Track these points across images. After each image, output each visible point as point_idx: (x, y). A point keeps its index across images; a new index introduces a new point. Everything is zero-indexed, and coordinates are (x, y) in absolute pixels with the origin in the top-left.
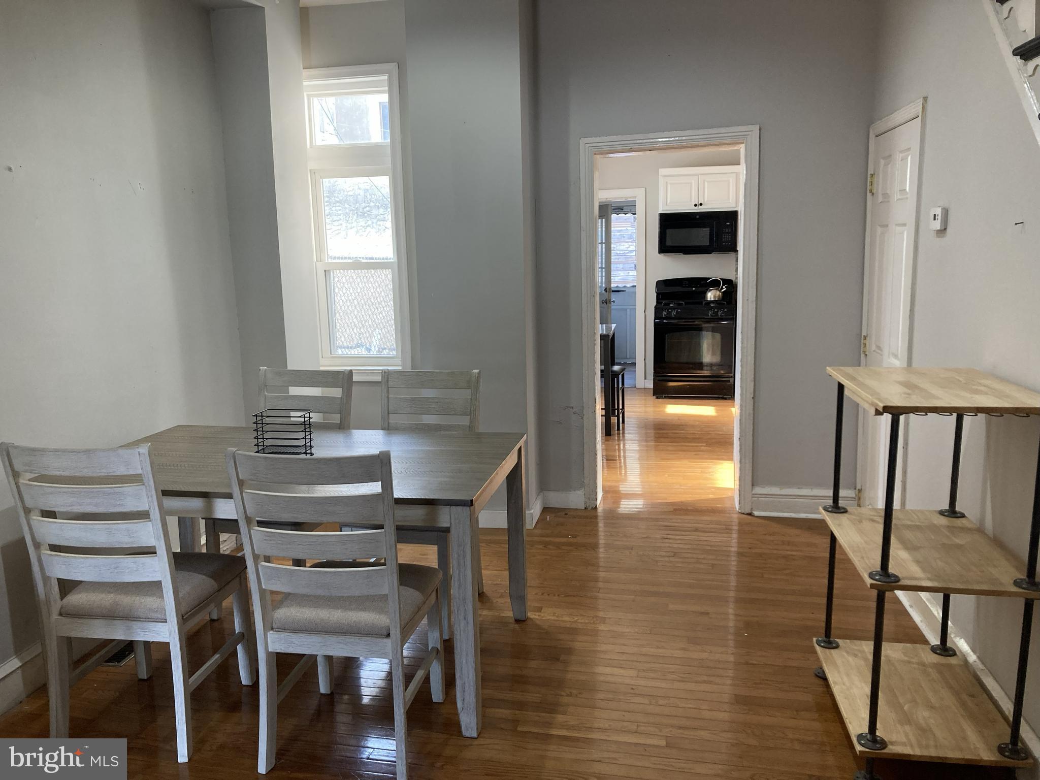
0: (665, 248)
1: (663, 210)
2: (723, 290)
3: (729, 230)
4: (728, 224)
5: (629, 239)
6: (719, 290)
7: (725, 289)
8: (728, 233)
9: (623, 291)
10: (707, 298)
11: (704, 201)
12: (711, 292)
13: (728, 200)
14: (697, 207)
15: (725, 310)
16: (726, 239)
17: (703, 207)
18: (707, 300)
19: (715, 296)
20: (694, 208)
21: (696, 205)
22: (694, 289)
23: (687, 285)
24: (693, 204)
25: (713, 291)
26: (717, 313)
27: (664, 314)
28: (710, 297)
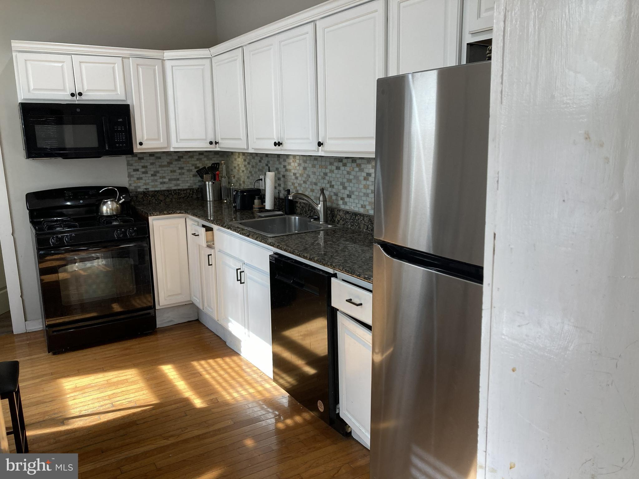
0: (34, 151)
1: (23, 99)
2: (120, 202)
3: (121, 128)
4: (120, 120)
6: (115, 202)
7: (123, 200)
8: (121, 131)
10: (102, 213)
11: (83, 89)
12: (106, 204)
13: (115, 90)
14: (75, 97)
15: (135, 228)
16: (120, 139)
17: (83, 97)
18: (104, 215)
19: (112, 209)
20: (70, 98)
21: (73, 95)
22: (81, 201)
23: (71, 197)
24: (69, 93)
25: (109, 202)
26: (125, 233)
27: (52, 241)
28: (107, 211)
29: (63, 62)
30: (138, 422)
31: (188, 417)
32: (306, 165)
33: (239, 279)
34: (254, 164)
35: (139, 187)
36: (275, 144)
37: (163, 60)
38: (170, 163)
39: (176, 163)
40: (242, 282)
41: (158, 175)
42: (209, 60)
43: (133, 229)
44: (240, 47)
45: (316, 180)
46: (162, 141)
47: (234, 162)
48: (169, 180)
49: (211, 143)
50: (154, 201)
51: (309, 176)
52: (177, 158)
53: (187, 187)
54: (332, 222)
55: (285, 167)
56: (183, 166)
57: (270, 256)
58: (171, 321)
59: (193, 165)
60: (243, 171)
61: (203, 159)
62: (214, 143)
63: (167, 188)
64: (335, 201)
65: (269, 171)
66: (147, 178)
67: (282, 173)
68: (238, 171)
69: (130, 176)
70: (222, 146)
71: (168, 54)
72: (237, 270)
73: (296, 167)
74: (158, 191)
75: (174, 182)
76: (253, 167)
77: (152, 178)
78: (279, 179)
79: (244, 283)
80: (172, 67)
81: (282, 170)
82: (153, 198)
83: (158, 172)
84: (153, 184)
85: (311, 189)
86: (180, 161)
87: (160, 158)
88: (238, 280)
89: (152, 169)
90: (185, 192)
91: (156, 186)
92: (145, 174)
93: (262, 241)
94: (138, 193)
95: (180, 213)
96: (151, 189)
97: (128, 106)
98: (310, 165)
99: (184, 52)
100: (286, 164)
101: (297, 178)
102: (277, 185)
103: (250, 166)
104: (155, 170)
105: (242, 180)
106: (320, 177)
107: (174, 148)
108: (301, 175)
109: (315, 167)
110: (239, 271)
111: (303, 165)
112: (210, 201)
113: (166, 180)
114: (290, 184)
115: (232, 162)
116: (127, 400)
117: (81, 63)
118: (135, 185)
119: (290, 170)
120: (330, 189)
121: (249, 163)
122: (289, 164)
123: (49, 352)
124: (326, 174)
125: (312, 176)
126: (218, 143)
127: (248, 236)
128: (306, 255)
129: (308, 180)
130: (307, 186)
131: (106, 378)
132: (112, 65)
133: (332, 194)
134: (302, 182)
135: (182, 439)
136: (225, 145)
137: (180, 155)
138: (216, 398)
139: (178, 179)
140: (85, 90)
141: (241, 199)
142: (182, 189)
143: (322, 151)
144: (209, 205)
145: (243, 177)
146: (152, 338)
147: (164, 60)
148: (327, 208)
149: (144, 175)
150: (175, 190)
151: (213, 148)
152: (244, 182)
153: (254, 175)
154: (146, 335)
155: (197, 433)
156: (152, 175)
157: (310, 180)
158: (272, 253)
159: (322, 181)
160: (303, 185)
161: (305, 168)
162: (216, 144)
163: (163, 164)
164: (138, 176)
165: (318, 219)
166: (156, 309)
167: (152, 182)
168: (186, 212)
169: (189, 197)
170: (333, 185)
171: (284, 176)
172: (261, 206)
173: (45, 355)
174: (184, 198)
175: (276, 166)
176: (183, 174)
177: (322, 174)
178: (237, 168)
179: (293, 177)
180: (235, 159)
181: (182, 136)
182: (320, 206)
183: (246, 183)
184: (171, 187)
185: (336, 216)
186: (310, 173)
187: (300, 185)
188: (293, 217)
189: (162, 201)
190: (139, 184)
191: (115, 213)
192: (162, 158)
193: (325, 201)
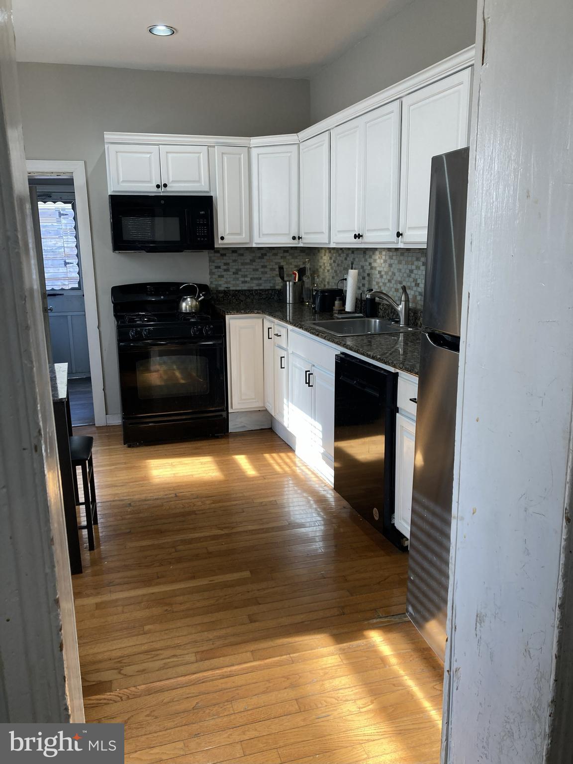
0: (120, 243)
1: (114, 191)
2: (200, 299)
3: (203, 221)
4: (203, 212)
5: (55, 235)
6: (195, 299)
7: (203, 297)
8: (203, 225)
9: (60, 295)
10: (182, 309)
11: (168, 180)
12: (186, 301)
13: (199, 181)
14: (160, 189)
15: (212, 326)
16: (201, 233)
17: (168, 189)
18: (184, 311)
19: (191, 307)
20: (156, 189)
21: (158, 186)
22: (162, 297)
23: (153, 293)
24: (155, 185)
25: (189, 299)
26: (201, 330)
27: (131, 334)
28: (186, 308)
29: (151, 153)
30: (196, 512)
31: (244, 513)
32: (392, 261)
33: (308, 382)
34: (340, 262)
35: (220, 285)
36: (355, 236)
37: (249, 148)
38: (252, 261)
39: (259, 260)
40: (310, 385)
41: (240, 273)
42: (296, 146)
43: (209, 327)
44: (326, 131)
45: (402, 278)
46: (244, 236)
47: (320, 261)
48: (251, 279)
49: (294, 238)
50: (234, 301)
51: (394, 274)
52: (260, 255)
53: (269, 288)
54: (415, 325)
55: (370, 264)
56: (266, 264)
57: (336, 355)
58: (244, 427)
59: (276, 263)
60: (328, 271)
61: (288, 258)
62: (297, 238)
63: (248, 287)
64: (419, 301)
65: (352, 269)
66: (229, 276)
67: (367, 272)
68: (324, 270)
69: (211, 273)
70: (305, 241)
71: (255, 141)
72: (306, 372)
73: (382, 264)
74: (239, 291)
75: (256, 282)
76: (338, 265)
77: (234, 276)
78: (364, 278)
79: (312, 386)
80: (258, 155)
81: (367, 268)
82: (234, 298)
83: (240, 270)
84: (234, 282)
85: (395, 289)
86: (263, 258)
87: (242, 255)
88: (306, 383)
89: (234, 267)
90: (267, 292)
91: (238, 285)
92: (227, 271)
93: (330, 340)
94: (219, 292)
95: (258, 313)
96: (231, 288)
97: (211, 197)
98: (396, 262)
99: (270, 139)
100: (372, 261)
101: (381, 277)
102: (361, 285)
103: (336, 264)
104: (237, 267)
105: (327, 280)
106: (405, 275)
107: (256, 243)
108: (387, 273)
109: (401, 264)
110: (308, 373)
111: (389, 261)
112: (290, 303)
113: (248, 279)
114: (374, 283)
115: (318, 261)
116: (189, 493)
117: (168, 154)
118: (216, 283)
119: (375, 268)
120: (415, 288)
121: (334, 262)
122: (375, 261)
123: (124, 444)
124: (411, 271)
125: (397, 274)
126: (301, 238)
127: (317, 335)
128: (369, 353)
129: (393, 279)
130: (392, 285)
131: (174, 472)
132: (197, 155)
133: (417, 294)
134: (387, 281)
135: (235, 531)
136: (310, 240)
137: (263, 252)
138: (275, 500)
139: (260, 279)
140: (171, 180)
141: (320, 300)
142: (263, 290)
143: (401, 242)
144: (288, 307)
145: (328, 277)
146: (223, 441)
147: (251, 148)
148: (409, 309)
149: (225, 273)
150: (256, 290)
151: (295, 244)
152: (328, 283)
153: (339, 275)
154: (218, 437)
155: (250, 528)
156: (234, 273)
157: (395, 278)
158: (338, 353)
159: (407, 279)
160: (388, 285)
161: (390, 265)
162: (299, 239)
163: (246, 261)
164: (219, 274)
165: (398, 322)
166: (229, 412)
167: (233, 280)
168: (264, 312)
169: (270, 298)
170: (419, 284)
171: (369, 275)
172: (342, 308)
173: (121, 447)
174: (265, 299)
175: (361, 264)
176: (266, 273)
177: (408, 271)
178: (323, 267)
179: (378, 276)
180: (322, 258)
181: (265, 230)
182: (401, 306)
183: (330, 284)
184: (253, 287)
185: (419, 319)
186: (396, 271)
187: (385, 284)
188: (373, 320)
189: (242, 301)
190: (220, 283)
191: (194, 311)
192: (245, 255)
193: (407, 301)
